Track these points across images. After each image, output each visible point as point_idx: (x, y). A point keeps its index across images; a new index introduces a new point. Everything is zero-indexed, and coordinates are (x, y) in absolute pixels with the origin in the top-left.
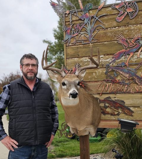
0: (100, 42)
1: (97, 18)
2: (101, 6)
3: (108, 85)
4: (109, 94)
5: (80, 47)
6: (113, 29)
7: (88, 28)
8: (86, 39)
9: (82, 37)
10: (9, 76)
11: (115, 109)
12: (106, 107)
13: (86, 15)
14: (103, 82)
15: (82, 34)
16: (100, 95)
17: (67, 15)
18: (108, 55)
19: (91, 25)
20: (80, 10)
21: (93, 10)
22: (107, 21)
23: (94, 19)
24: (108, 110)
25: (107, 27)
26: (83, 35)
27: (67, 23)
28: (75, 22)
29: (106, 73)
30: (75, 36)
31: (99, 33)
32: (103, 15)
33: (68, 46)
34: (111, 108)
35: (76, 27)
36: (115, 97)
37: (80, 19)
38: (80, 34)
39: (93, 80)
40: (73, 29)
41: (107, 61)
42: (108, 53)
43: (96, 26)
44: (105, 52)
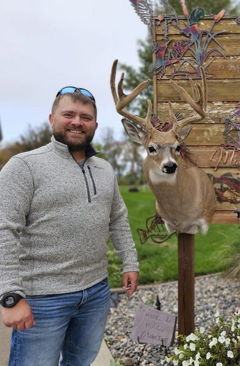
0: (216, 79)
1: (212, 36)
2: (219, 17)
3: (227, 152)
4: (228, 169)
5: (183, 83)
6: (238, 59)
7: (197, 52)
8: (193, 71)
9: (186, 66)
10: (40, 130)
11: (237, 194)
12: (223, 190)
13: (194, 28)
14: (221, 148)
15: (185, 62)
16: (215, 169)
17: (159, 23)
18: (228, 102)
19: (202, 47)
20: (182, 17)
21: (206, 21)
22: (228, 43)
23: (207, 36)
24: (227, 194)
25: (228, 53)
26: (188, 64)
27: (160, 38)
28: (174, 38)
29: (224, 134)
30: (173, 64)
31: (215, 63)
32: (221, 32)
33: (161, 79)
34: (231, 192)
35: (176, 47)
36: (238, 174)
37: (183, 34)
38: (183, 61)
39: (205, 143)
40: (170, 50)
41: (227, 113)
42: (230, 98)
43: (210, 49)
44: (225, 96)
